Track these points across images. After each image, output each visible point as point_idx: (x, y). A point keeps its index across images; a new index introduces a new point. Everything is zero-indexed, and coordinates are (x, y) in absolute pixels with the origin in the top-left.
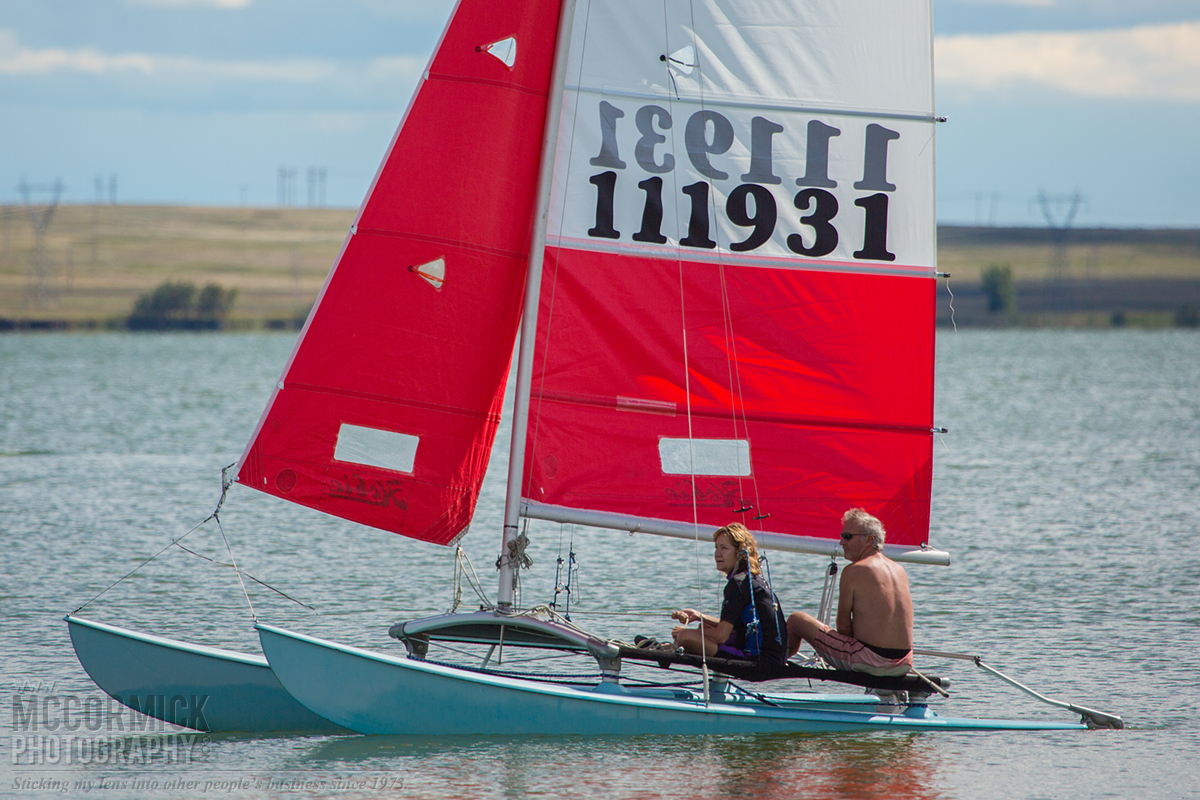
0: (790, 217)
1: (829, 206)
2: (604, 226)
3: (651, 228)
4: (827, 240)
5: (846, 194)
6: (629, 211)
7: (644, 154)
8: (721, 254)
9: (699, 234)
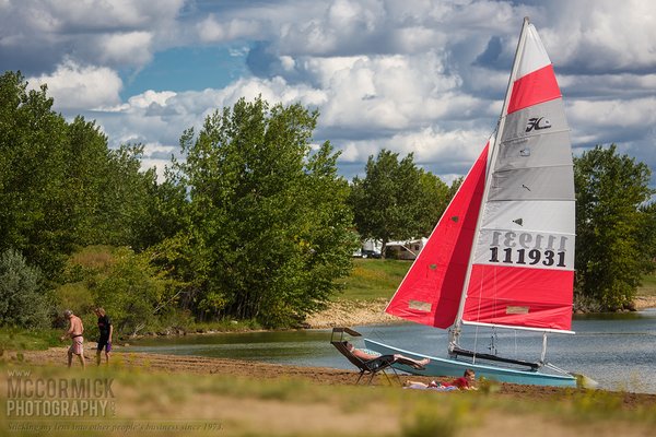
0: (543, 257)
1: (552, 254)
2: (494, 259)
3: (508, 259)
4: (551, 262)
5: (556, 252)
6: (501, 256)
7: (506, 243)
8: (527, 265)
9: (521, 261)
